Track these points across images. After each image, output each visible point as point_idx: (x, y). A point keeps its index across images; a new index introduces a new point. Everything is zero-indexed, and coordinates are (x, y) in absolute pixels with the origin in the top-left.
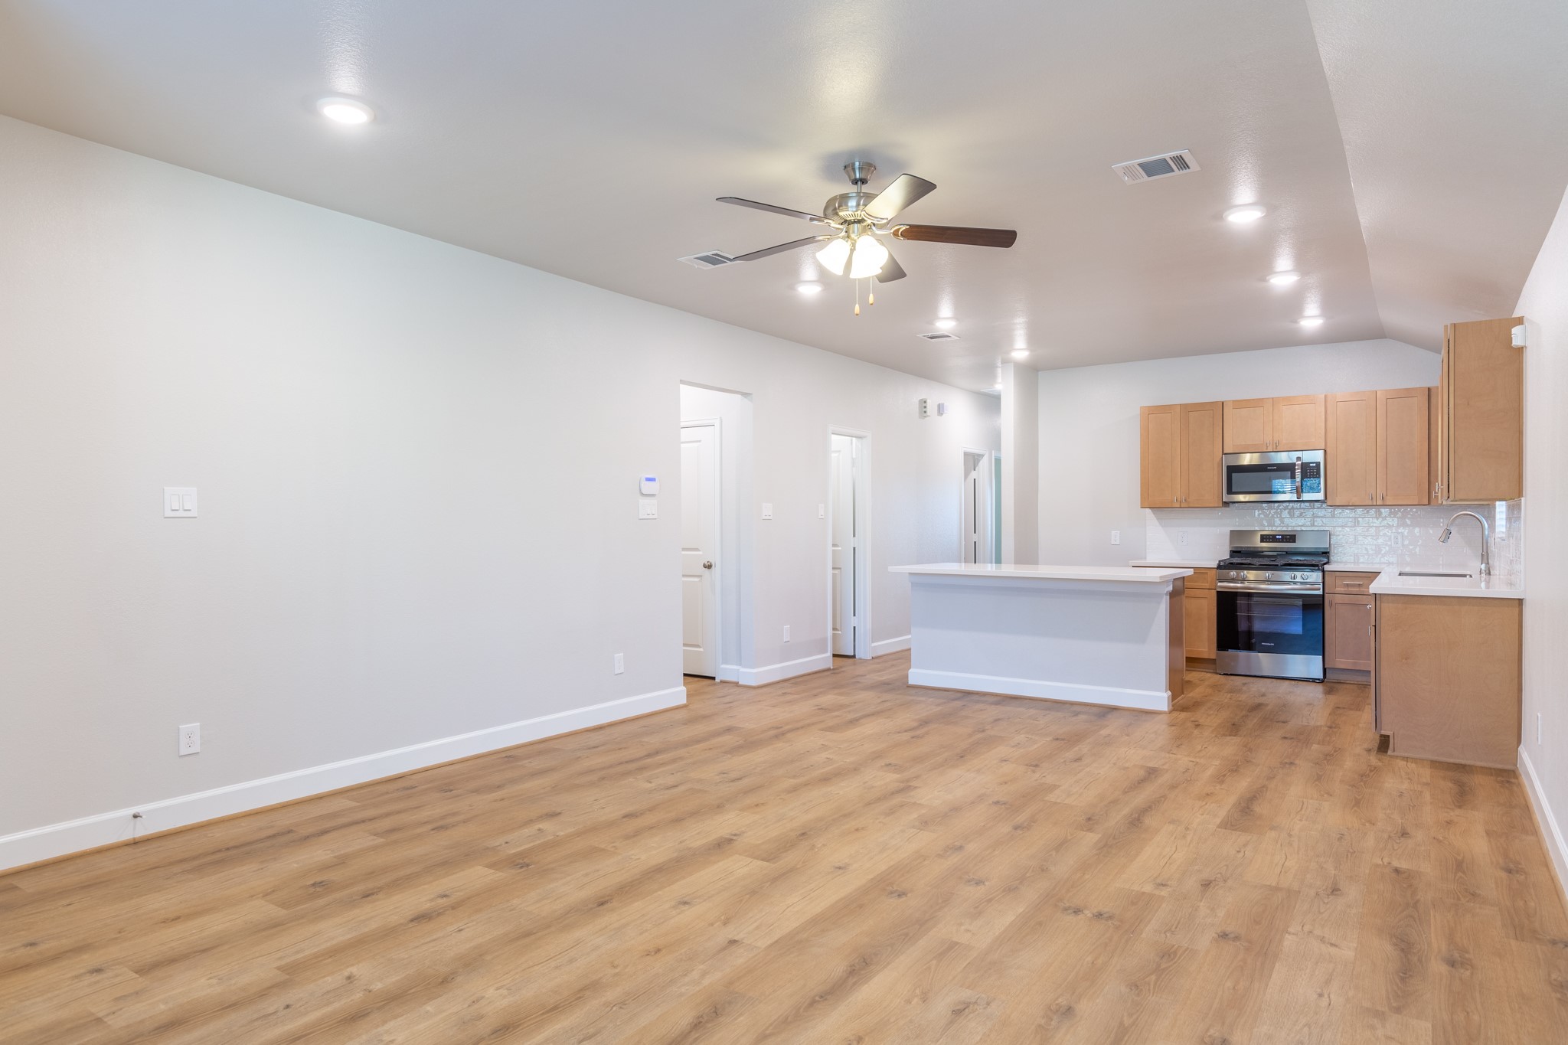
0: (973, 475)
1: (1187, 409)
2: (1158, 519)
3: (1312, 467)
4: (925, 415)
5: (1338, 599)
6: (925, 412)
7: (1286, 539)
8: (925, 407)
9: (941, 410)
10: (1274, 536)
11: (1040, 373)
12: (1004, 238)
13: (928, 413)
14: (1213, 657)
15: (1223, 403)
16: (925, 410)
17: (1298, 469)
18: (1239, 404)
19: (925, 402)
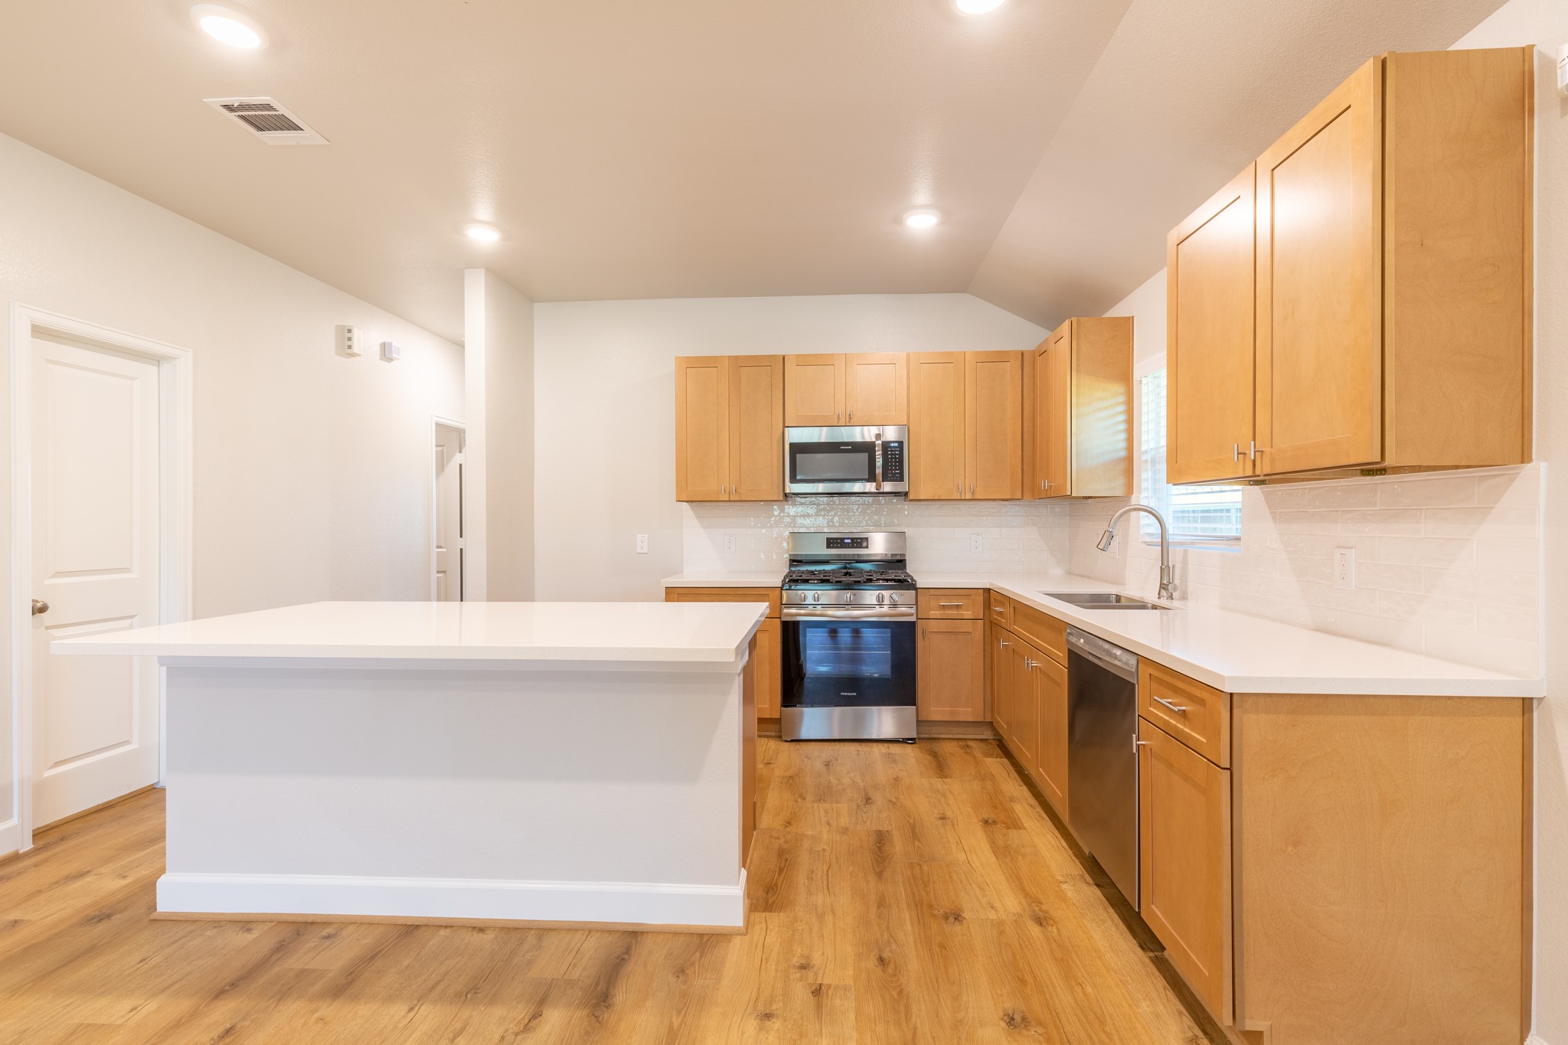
0: (458, 458)
1: (739, 363)
2: (698, 517)
3: (894, 447)
4: (349, 351)
5: (933, 626)
6: (350, 347)
7: (857, 543)
8: (350, 339)
9: (386, 352)
10: (842, 539)
11: (535, 304)
13: (356, 349)
14: (777, 716)
15: (784, 358)
16: (349, 343)
17: (879, 451)
18: (805, 360)
19: (349, 331)
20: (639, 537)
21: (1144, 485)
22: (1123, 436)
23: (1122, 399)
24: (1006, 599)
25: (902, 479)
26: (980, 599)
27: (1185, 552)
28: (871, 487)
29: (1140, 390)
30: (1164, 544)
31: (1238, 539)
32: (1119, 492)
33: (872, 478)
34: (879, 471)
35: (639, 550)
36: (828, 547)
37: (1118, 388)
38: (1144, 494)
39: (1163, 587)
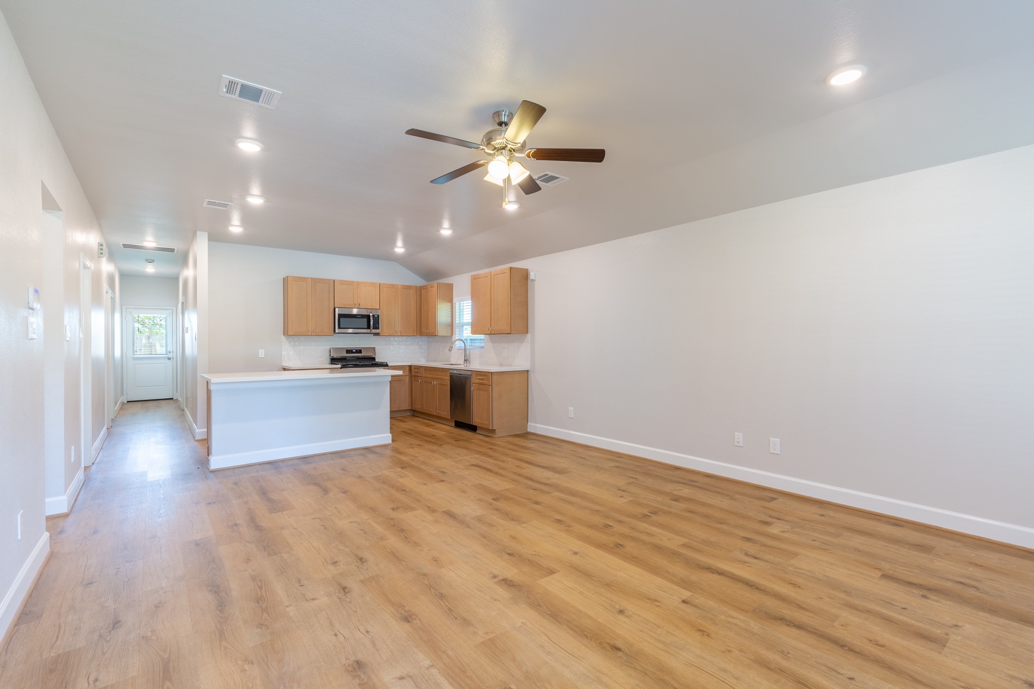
12: (596, 156)
20: (260, 351)
21: (457, 333)
22: (450, 318)
23: (450, 307)
24: (418, 368)
25: (378, 329)
26: (408, 369)
27: (470, 351)
28: (368, 331)
29: (455, 306)
30: (465, 349)
31: (483, 347)
32: (449, 335)
33: (369, 327)
34: (372, 325)
35: (260, 356)
36: (347, 353)
37: (449, 304)
38: (457, 335)
39: (465, 360)
